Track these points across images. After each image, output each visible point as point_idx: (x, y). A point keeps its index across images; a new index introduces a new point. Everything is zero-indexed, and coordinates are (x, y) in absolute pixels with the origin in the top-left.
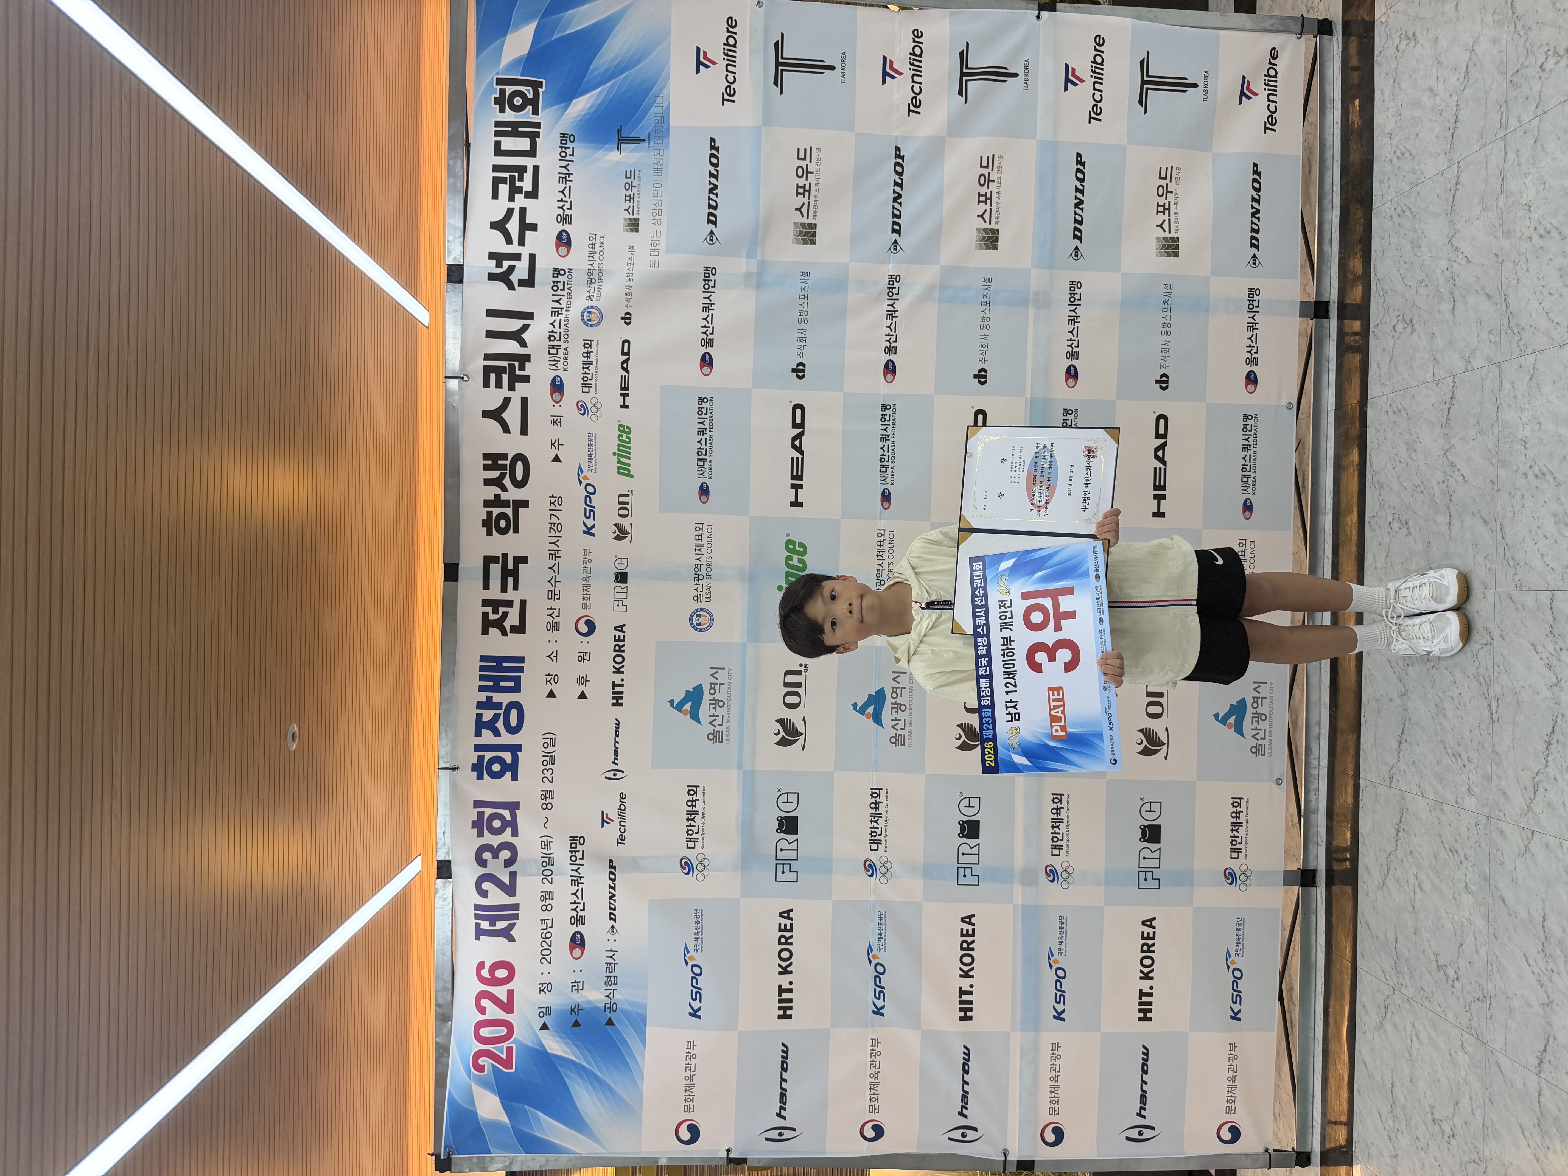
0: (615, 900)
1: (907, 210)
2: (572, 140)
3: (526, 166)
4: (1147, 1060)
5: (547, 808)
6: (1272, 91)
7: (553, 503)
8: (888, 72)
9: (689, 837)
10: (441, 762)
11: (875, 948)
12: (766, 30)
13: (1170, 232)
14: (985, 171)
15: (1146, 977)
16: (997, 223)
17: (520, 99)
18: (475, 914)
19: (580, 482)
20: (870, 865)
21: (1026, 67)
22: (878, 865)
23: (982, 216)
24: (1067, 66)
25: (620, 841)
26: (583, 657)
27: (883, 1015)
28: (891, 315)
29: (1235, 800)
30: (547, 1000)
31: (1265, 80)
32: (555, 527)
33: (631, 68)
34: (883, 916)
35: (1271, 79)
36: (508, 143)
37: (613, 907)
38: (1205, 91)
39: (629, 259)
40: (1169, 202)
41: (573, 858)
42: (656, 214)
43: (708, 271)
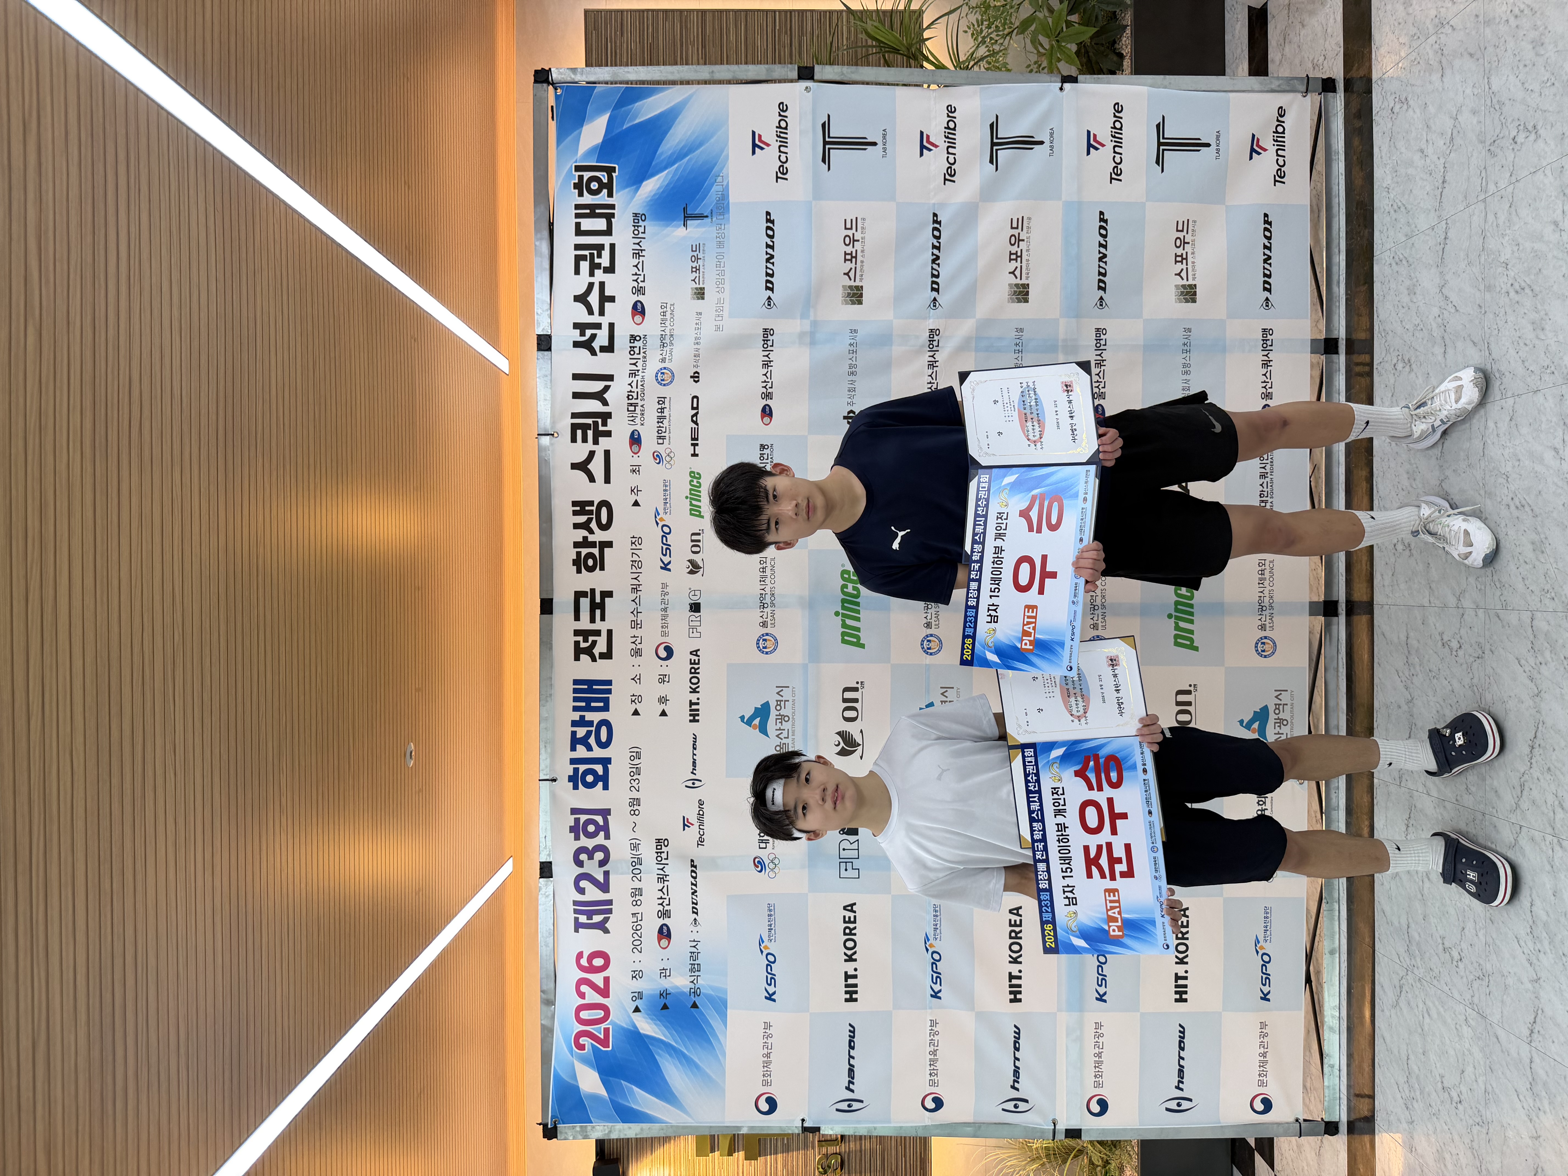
0: (696, 896)
1: (945, 270)
2: (643, 218)
3: (603, 245)
4: (1184, 1038)
5: (634, 814)
6: (1280, 146)
7: (634, 543)
8: (925, 145)
10: (541, 774)
11: (931, 937)
12: (814, 112)
13: (1187, 280)
14: (1015, 232)
15: (1181, 961)
16: (1027, 278)
17: (596, 184)
18: (574, 909)
19: (657, 524)
21: (1052, 135)
23: (1013, 273)
24: (1089, 132)
26: (663, 679)
27: (940, 998)
28: (932, 365)
30: (638, 985)
31: (1274, 136)
32: (636, 564)
33: (694, 151)
34: (938, 909)
35: (1279, 136)
36: (587, 224)
37: (695, 902)
38: (1217, 149)
39: (696, 324)
40: (1186, 253)
41: (659, 859)
42: (720, 283)
43: (767, 332)
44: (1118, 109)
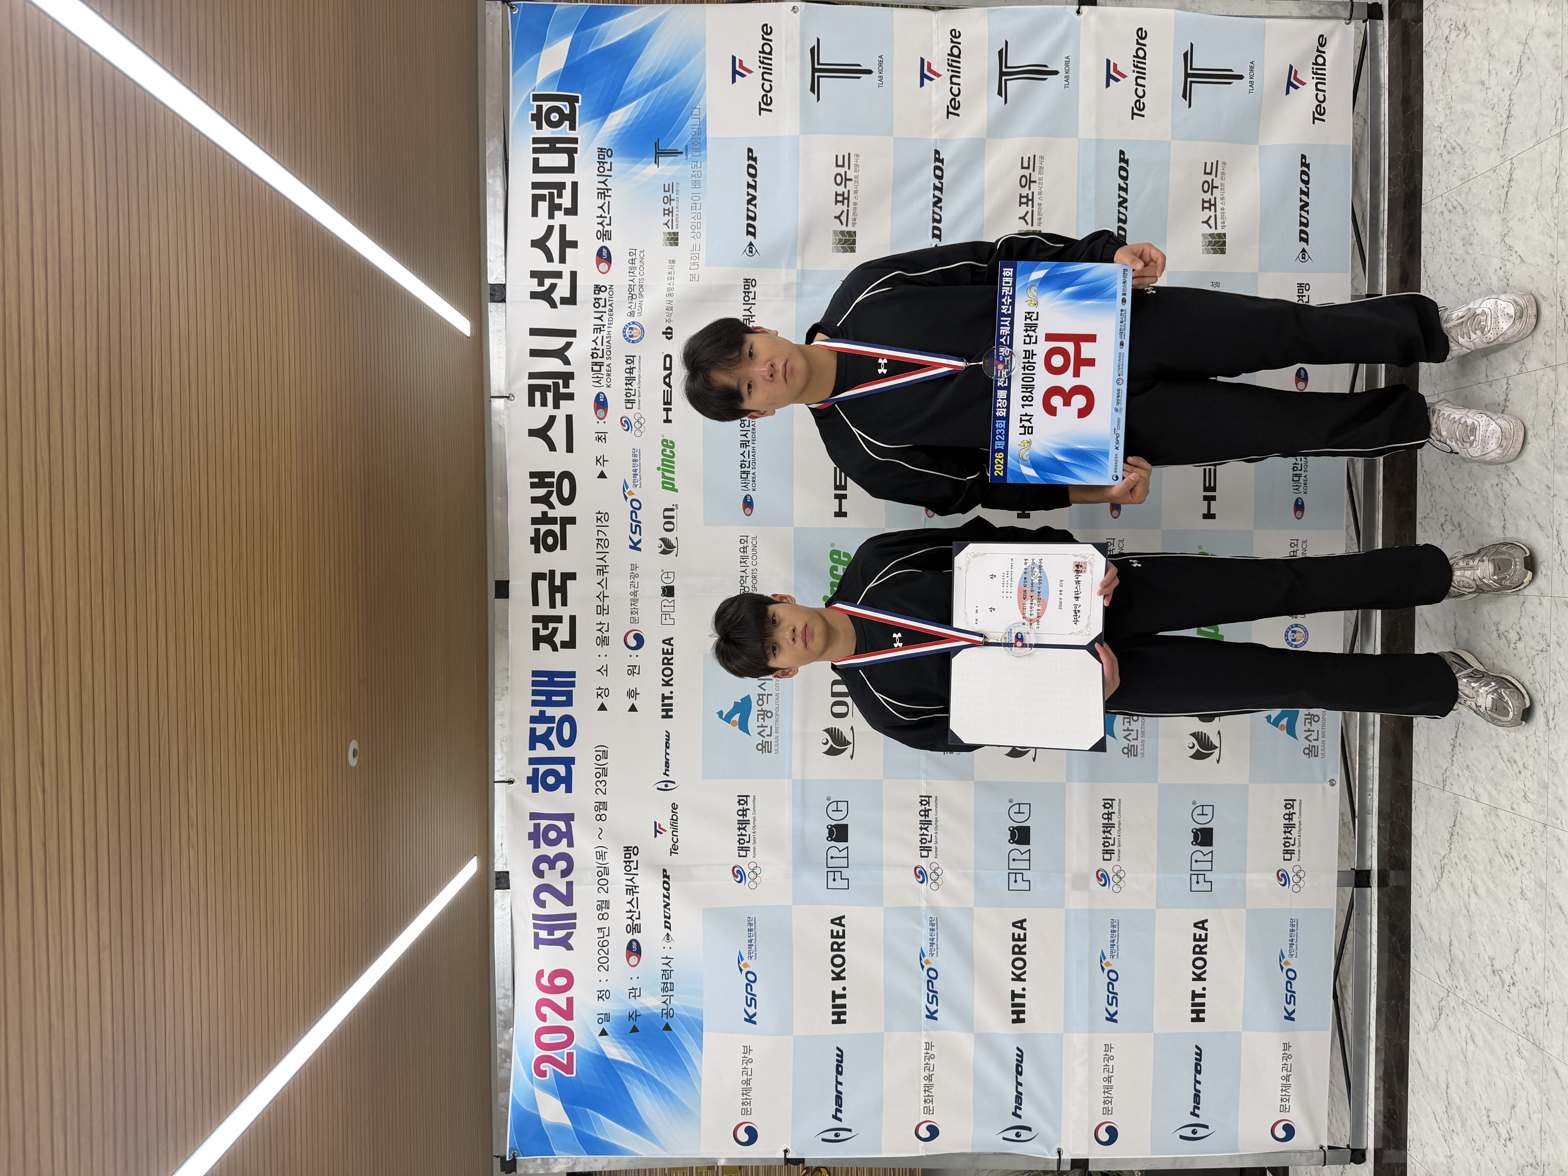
0: (669, 909)
1: (948, 212)
2: (609, 154)
3: (564, 184)
4: (1200, 1060)
5: (601, 819)
6: (1321, 80)
7: (600, 519)
8: (926, 74)
9: (741, 845)
10: (497, 776)
11: (927, 953)
12: (803, 35)
13: (1216, 229)
14: (1026, 172)
15: (1199, 978)
17: (557, 115)
18: (534, 924)
19: (626, 498)
20: (920, 872)
21: (1067, 64)
22: (929, 871)
23: (1023, 218)
24: (1108, 62)
25: (673, 851)
26: (633, 670)
27: (936, 1019)
29: (1287, 802)
30: (605, 1006)
31: (1313, 68)
32: (602, 543)
33: (667, 80)
34: (935, 922)
35: (1319, 67)
36: (546, 160)
37: (668, 915)
38: (1250, 82)
39: (669, 273)
40: (1215, 198)
41: (628, 868)
42: (695, 228)
43: (749, 283)
44: (1141, 34)
